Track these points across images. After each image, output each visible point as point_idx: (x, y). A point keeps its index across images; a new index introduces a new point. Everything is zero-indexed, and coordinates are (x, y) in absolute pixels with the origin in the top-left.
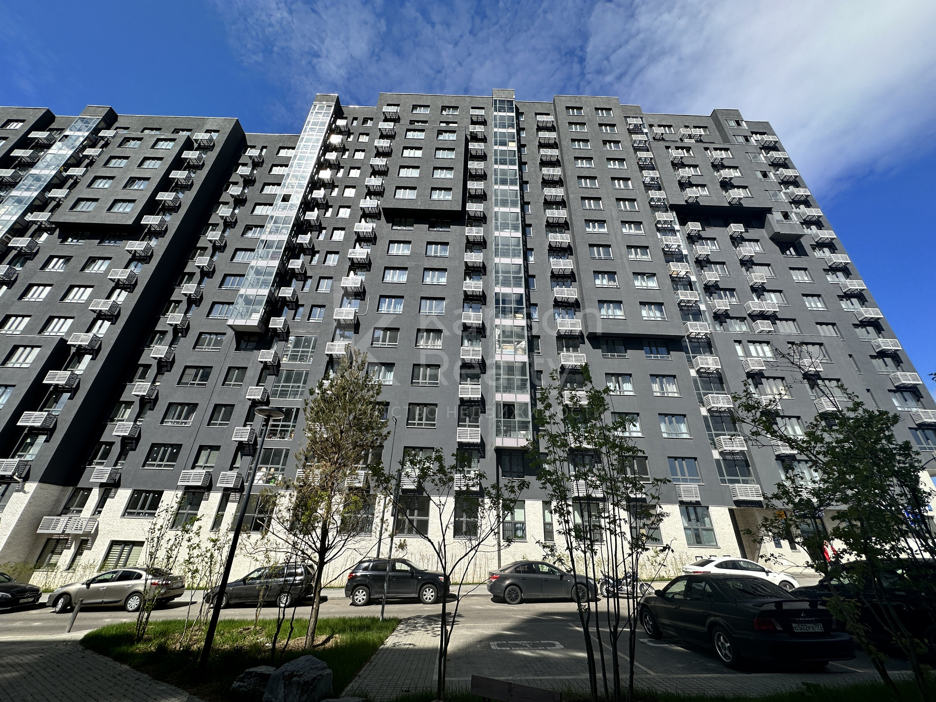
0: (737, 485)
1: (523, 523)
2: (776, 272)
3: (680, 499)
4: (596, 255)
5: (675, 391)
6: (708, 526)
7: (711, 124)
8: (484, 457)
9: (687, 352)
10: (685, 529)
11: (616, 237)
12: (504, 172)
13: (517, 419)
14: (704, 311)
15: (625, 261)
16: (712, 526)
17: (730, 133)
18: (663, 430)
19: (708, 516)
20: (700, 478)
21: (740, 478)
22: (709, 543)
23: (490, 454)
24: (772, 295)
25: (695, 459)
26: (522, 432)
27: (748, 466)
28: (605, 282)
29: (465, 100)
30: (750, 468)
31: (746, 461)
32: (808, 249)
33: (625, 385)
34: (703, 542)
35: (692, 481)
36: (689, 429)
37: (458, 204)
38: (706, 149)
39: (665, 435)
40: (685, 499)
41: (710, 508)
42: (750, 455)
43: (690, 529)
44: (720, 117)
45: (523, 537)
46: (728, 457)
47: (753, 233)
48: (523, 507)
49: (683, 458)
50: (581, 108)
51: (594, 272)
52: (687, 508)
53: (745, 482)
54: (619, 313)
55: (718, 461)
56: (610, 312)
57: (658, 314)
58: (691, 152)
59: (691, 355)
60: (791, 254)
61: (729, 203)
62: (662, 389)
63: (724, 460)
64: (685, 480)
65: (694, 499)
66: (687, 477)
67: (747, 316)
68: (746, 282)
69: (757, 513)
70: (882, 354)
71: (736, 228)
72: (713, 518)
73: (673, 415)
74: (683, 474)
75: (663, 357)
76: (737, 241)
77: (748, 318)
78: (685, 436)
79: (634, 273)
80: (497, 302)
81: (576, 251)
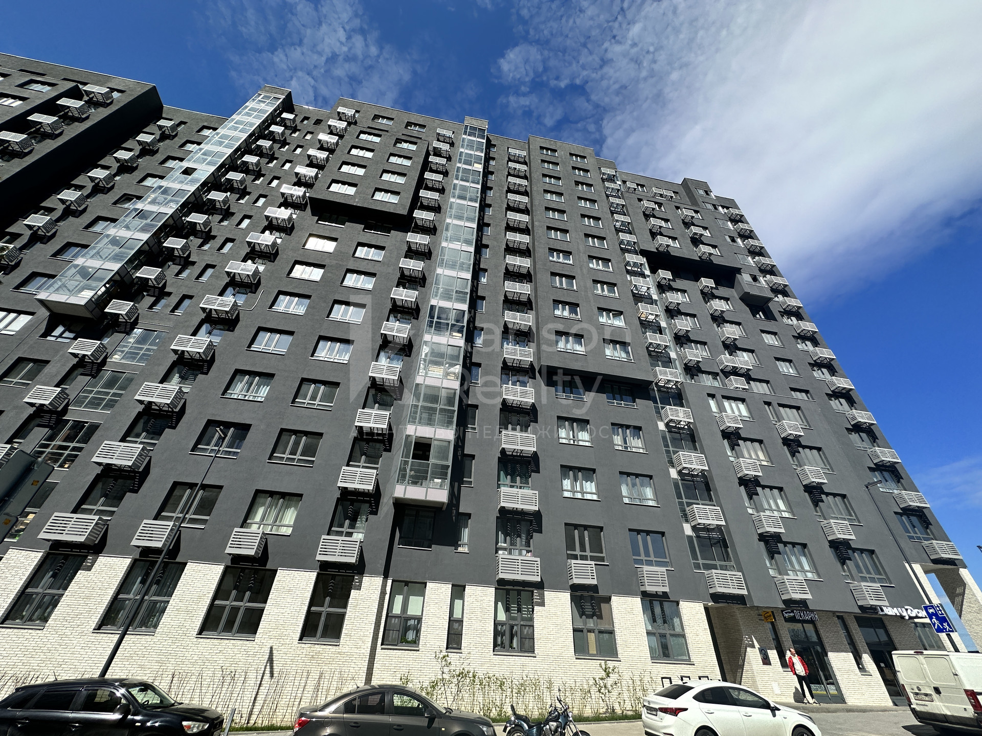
0: (714, 571)
1: (419, 620)
2: (747, 331)
3: (642, 589)
4: (558, 284)
5: (641, 446)
6: (678, 630)
7: (682, 191)
8: (375, 513)
9: (656, 402)
10: (648, 633)
11: (581, 269)
12: (464, 188)
13: (432, 460)
14: (675, 360)
15: (590, 295)
16: (683, 630)
17: (700, 200)
18: (624, 494)
19: (678, 615)
20: (668, 560)
21: (718, 563)
22: (678, 655)
23: (386, 509)
24: (745, 354)
25: (663, 534)
26: (436, 480)
27: (726, 546)
28: (566, 313)
29: (434, 121)
30: (729, 549)
31: (724, 540)
32: (777, 315)
33: (580, 434)
34: (671, 655)
35: (659, 564)
36: (655, 493)
37: (404, 209)
38: (678, 208)
39: (626, 501)
40: (650, 589)
41: (681, 603)
42: (729, 532)
43: (654, 634)
44: (690, 185)
45: (415, 642)
46: (703, 534)
47: (723, 291)
48: (422, 594)
49: (648, 532)
50: (556, 151)
51: (554, 301)
52: (651, 602)
53: (723, 568)
54: (580, 349)
55: (690, 538)
56: (569, 346)
57: (624, 355)
58: (662, 208)
59: (660, 405)
60: (761, 317)
61: (700, 257)
62: (625, 442)
63: (698, 537)
64: (649, 563)
65: (661, 589)
66: (652, 558)
67: (719, 372)
68: (718, 337)
69: (737, 612)
70: (857, 428)
71: (707, 282)
72: (685, 618)
73: (637, 475)
74: (647, 554)
75: (628, 405)
76: (708, 296)
77: (721, 374)
78: (651, 503)
79: (599, 308)
80: (431, 316)
81: (535, 278)
